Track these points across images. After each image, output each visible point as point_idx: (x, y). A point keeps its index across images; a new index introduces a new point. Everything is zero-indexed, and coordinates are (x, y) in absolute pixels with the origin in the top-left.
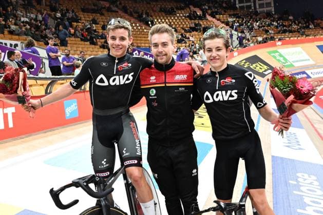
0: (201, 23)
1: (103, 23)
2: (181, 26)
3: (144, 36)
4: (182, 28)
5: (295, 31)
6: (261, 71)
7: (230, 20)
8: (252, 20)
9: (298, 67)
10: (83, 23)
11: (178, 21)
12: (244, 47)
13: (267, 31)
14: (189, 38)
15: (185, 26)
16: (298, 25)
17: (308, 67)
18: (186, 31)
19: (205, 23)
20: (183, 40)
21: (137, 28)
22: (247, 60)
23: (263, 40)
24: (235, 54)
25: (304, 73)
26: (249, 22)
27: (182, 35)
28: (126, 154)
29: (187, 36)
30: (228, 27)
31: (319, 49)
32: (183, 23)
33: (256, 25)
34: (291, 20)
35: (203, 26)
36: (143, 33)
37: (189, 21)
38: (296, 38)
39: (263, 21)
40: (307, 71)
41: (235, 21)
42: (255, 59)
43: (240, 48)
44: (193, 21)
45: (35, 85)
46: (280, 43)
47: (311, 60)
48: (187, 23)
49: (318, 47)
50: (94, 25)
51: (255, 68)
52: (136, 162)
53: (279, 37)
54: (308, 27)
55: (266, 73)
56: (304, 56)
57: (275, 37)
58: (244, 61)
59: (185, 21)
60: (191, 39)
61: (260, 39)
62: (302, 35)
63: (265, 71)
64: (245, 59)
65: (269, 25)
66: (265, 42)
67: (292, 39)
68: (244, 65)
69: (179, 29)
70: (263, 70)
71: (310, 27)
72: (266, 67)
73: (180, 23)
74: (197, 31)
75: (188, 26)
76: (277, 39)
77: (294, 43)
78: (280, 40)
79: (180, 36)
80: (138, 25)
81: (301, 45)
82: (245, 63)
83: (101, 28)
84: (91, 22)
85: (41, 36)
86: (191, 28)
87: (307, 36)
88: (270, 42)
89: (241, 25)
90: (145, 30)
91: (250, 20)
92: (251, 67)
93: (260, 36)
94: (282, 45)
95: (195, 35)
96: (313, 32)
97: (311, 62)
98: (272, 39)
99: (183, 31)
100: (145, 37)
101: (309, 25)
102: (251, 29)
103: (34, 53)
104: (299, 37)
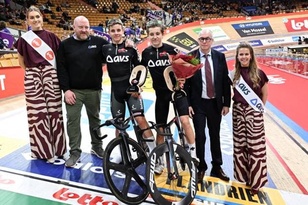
0: (139, 5)
1: (56, 5)
2: (123, 8)
3: (92, 16)
4: (123, 10)
5: (215, 13)
6: (188, 45)
7: (163, 3)
8: (180, 3)
9: (217, 42)
10: (40, 5)
11: (120, 4)
12: (175, 26)
13: (193, 13)
14: (129, 18)
15: (126, 8)
16: (217, 8)
17: (225, 42)
18: (127, 12)
19: (142, 5)
20: (125, 20)
21: (86, 10)
22: (177, 36)
23: (190, 20)
24: (168, 31)
25: (222, 46)
26: (178, 5)
27: (124, 15)
28: (134, 109)
29: (128, 16)
30: (161, 9)
31: (234, 27)
32: (125, 6)
33: (184, 8)
34: (212, 3)
35: (141, 8)
36: (91, 14)
37: (129, 3)
38: (215, 19)
39: (190, 4)
40: (224, 46)
41: (167, 4)
42: (183, 36)
43: (171, 27)
44: (132, 4)
45: (12, 58)
46: (203, 22)
47: (227, 36)
48: (128, 5)
49: (233, 25)
50: (49, 7)
51: (183, 43)
52: (140, 113)
53: (202, 17)
54: (225, 10)
55: (192, 47)
56: (222, 33)
57: (199, 18)
58: (175, 37)
59: (126, 3)
60: (131, 19)
61: (187, 19)
62: (221, 15)
63: (191, 45)
64: (175, 36)
65: (194, 8)
66: (191, 22)
67: (212, 19)
68: (175, 40)
69: (121, 10)
70: (190, 44)
71: (227, 9)
72: (192, 42)
73: (122, 6)
74: (136, 12)
75: (129, 8)
76: (201, 19)
77: (214, 22)
78: (203, 20)
79: (123, 17)
80: (87, 7)
81: (220, 24)
82: (176, 39)
83: (55, 10)
84: (47, 5)
85: (7, 17)
86: (131, 9)
87: (224, 16)
88: (195, 22)
89: (172, 7)
90: (93, 12)
91: (179, 3)
92: (180, 42)
93: (187, 17)
94: (205, 24)
95: (135, 16)
96: (229, 14)
97: (228, 38)
98: (197, 19)
99: (125, 13)
100: (93, 18)
101: (226, 7)
102: (180, 11)
103: (6, 32)
104: (218, 17)
